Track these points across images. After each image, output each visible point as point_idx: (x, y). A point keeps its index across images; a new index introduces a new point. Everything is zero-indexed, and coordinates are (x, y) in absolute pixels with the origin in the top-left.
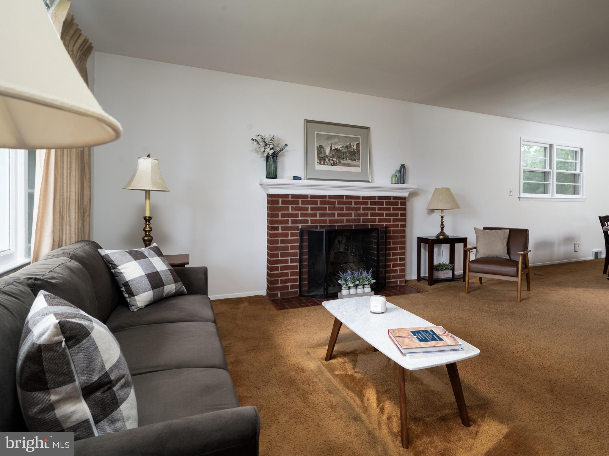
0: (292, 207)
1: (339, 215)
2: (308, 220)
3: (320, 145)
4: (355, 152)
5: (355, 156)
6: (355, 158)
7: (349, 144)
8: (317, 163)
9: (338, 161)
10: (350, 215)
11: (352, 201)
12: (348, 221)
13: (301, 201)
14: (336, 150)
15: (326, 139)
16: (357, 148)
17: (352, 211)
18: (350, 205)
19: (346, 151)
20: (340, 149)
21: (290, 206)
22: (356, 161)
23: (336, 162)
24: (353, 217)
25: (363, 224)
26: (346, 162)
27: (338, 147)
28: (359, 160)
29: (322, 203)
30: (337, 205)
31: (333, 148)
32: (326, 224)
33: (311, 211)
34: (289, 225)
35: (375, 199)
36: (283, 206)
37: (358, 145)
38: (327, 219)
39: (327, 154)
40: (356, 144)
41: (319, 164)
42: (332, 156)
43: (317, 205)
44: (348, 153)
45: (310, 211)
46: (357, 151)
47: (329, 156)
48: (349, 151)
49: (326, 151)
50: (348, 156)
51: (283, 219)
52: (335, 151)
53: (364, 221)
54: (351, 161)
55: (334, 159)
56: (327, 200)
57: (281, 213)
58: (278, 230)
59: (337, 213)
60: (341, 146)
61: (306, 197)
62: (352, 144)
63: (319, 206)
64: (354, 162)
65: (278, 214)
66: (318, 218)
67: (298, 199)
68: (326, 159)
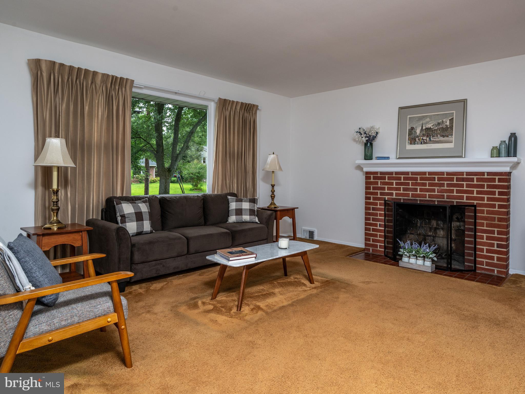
0: (380, 182)
1: (421, 190)
2: (393, 193)
3: (411, 127)
4: (448, 128)
5: (447, 132)
6: (447, 134)
7: (441, 121)
8: (408, 143)
9: (428, 139)
10: (434, 191)
11: (435, 177)
12: (430, 196)
13: (388, 177)
14: (427, 129)
15: (417, 121)
16: (450, 124)
17: (435, 187)
18: (434, 181)
19: (438, 129)
20: (432, 127)
21: (379, 181)
22: (448, 137)
23: (426, 140)
24: (436, 193)
25: (448, 200)
26: (437, 139)
27: (429, 126)
28: (452, 135)
29: (405, 179)
30: (420, 180)
31: (424, 128)
32: (409, 198)
33: (396, 185)
34: (378, 196)
35: (463, 175)
36: (374, 181)
37: (451, 120)
38: (409, 193)
39: (418, 134)
40: (450, 120)
41: (410, 144)
42: (422, 135)
43: (401, 180)
44: (440, 130)
45: (394, 186)
46: (450, 127)
47: (420, 136)
48: (441, 128)
49: (417, 132)
50: (439, 133)
51: (374, 191)
52: (425, 130)
53: (448, 197)
54: (442, 137)
55: (425, 138)
56: (410, 176)
57: (372, 187)
58: (370, 200)
59: (420, 188)
60: (432, 124)
61: (391, 173)
62: (444, 120)
63: (402, 181)
64: (446, 139)
65: (370, 187)
66: (402, 192)
67: (385, 176)
68: (417, 139)
